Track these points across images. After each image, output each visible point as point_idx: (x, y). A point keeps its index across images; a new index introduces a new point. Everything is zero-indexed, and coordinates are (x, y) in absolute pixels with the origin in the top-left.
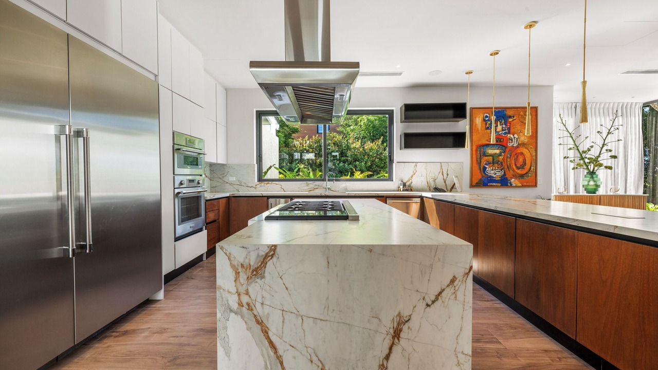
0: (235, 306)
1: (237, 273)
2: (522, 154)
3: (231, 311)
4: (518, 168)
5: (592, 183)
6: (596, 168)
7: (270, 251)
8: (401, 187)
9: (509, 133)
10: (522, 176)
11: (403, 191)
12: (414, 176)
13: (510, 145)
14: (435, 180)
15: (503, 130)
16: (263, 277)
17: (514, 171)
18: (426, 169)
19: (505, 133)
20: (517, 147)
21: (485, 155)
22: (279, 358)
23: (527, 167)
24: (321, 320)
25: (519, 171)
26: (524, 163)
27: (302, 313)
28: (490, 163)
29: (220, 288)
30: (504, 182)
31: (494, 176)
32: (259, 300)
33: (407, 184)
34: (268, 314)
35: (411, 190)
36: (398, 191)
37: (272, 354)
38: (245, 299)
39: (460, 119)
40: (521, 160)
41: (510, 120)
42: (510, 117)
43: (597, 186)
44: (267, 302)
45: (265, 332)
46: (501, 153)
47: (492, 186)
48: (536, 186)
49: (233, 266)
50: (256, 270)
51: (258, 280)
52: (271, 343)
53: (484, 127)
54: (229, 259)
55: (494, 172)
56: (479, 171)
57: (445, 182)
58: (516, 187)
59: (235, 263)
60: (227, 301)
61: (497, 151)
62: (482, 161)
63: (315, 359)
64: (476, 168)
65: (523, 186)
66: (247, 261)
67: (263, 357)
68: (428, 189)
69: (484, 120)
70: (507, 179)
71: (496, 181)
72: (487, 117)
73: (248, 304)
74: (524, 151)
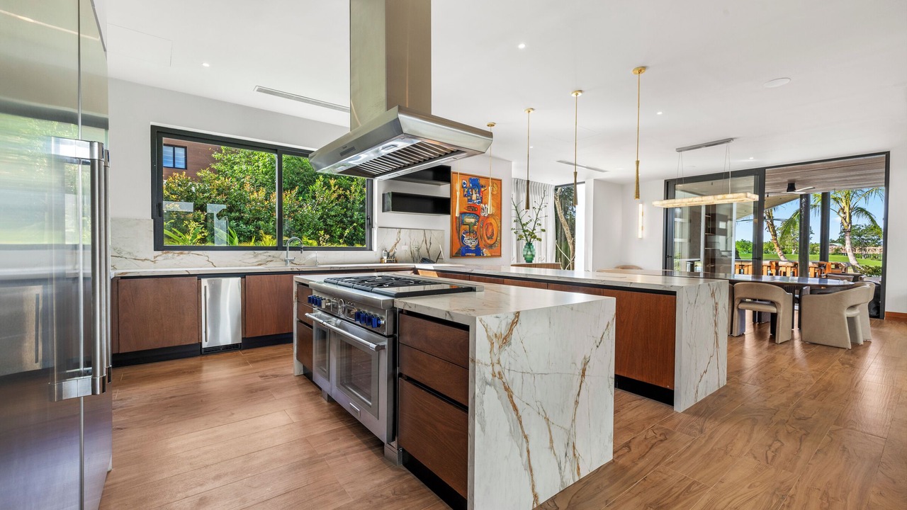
0: (489, 377)
1: (492, 344)
2: (491, 224)
3: (487, 383)
4: (488, 238)
5: (529, 253)
6: (532, 240)
7: (515, 319)
8: (385, 258)
9: (482, 202)
10: (491, 246)
11: (387, 262)
12: (398, 244)
13: (482, 214)
14: (418, 250)
15: (477, 199)
16: (510, 344)
17: (485, 241)
18: (410, 237)
19: (479, 203)
20: (488, 217)
21: (463, 223)
22: (519, 418)
23: (495, 237)
24: (545, 374)
25: (489, 242)
26: (493, 234)
27: (534, 371)
28: (467, 233)
29: (479, 361)
30: (478, 253)
31: (470, 246)
32: (507, 367)
33: (391, 254)
34: (513, 379)
35: (396, 262)
36: (381, 263)
37: (515, 416)
38: (497, 368)
39: (441, 183)
40: (490, 230)
41: (483, 189)
42: (482, 187)
43: (533, 256)
44: (512, 368)
45: (511, 397)
46: (475, 222)
47: (468, 256)
48: (500, 256)
49: (489, 337)
50: (505, 338)
51: (506, 348)
52: (514, 406)
53: (462, 195)
54: (486, 331)
55: (470, 242)
56: (458, 240)
57: (428, 252)
58: (487, 257)
59: (491, 334)
60: (484, 374)
61: (473, 220)
62: (461, 230)
63: (541, 410)
64: (456, 237)
65: (492, 256)
66: (499, 330)
67: (509, 421)
68: (411, 259)
69: (463, 187)
70: (479, 249)
71: (472, 251)
72: (464, 183)
73: (499, 373)
74: (493, 221)
